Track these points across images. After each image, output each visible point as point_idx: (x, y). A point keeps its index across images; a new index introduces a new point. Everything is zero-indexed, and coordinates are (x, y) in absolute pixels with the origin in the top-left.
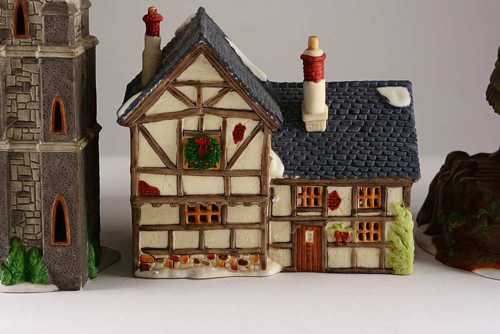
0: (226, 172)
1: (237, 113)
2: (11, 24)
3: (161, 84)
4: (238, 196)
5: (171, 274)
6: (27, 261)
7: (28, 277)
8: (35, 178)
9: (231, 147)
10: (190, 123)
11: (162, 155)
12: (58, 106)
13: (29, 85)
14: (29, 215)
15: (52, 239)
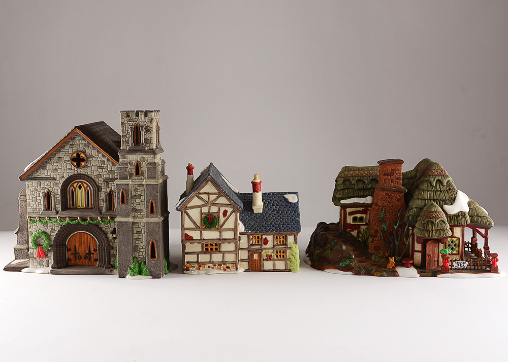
0: (220, 230)
1: (224, 205)
2: (134, 171)
3: (193, 194)
4: (225, 239)
5: (198, 272)
6: (140, 267)
7: (140, 273)
8: (143, 233)
9: (222, 219)
10: (205, 210)
11: (194, 223)
12: (152, 203)
13: (141, 195)
14: (140, 247)
15: (150, 257)
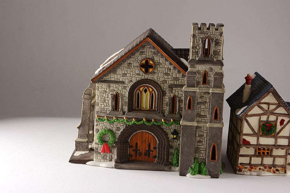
0: (276, 137)
1: (282, 115)
2: (201, 80)
3: (255, 103)
4: (280, 146)
5: (250, 173)
6: (200, 167)
7: (200, 172)
8: (205, 136)
9: (279, 127)
10: (264, 118)
11: (252, 129)
12: (216, 110)
13: (206, 102)
14: (201, 149)
15: (210, 159)
